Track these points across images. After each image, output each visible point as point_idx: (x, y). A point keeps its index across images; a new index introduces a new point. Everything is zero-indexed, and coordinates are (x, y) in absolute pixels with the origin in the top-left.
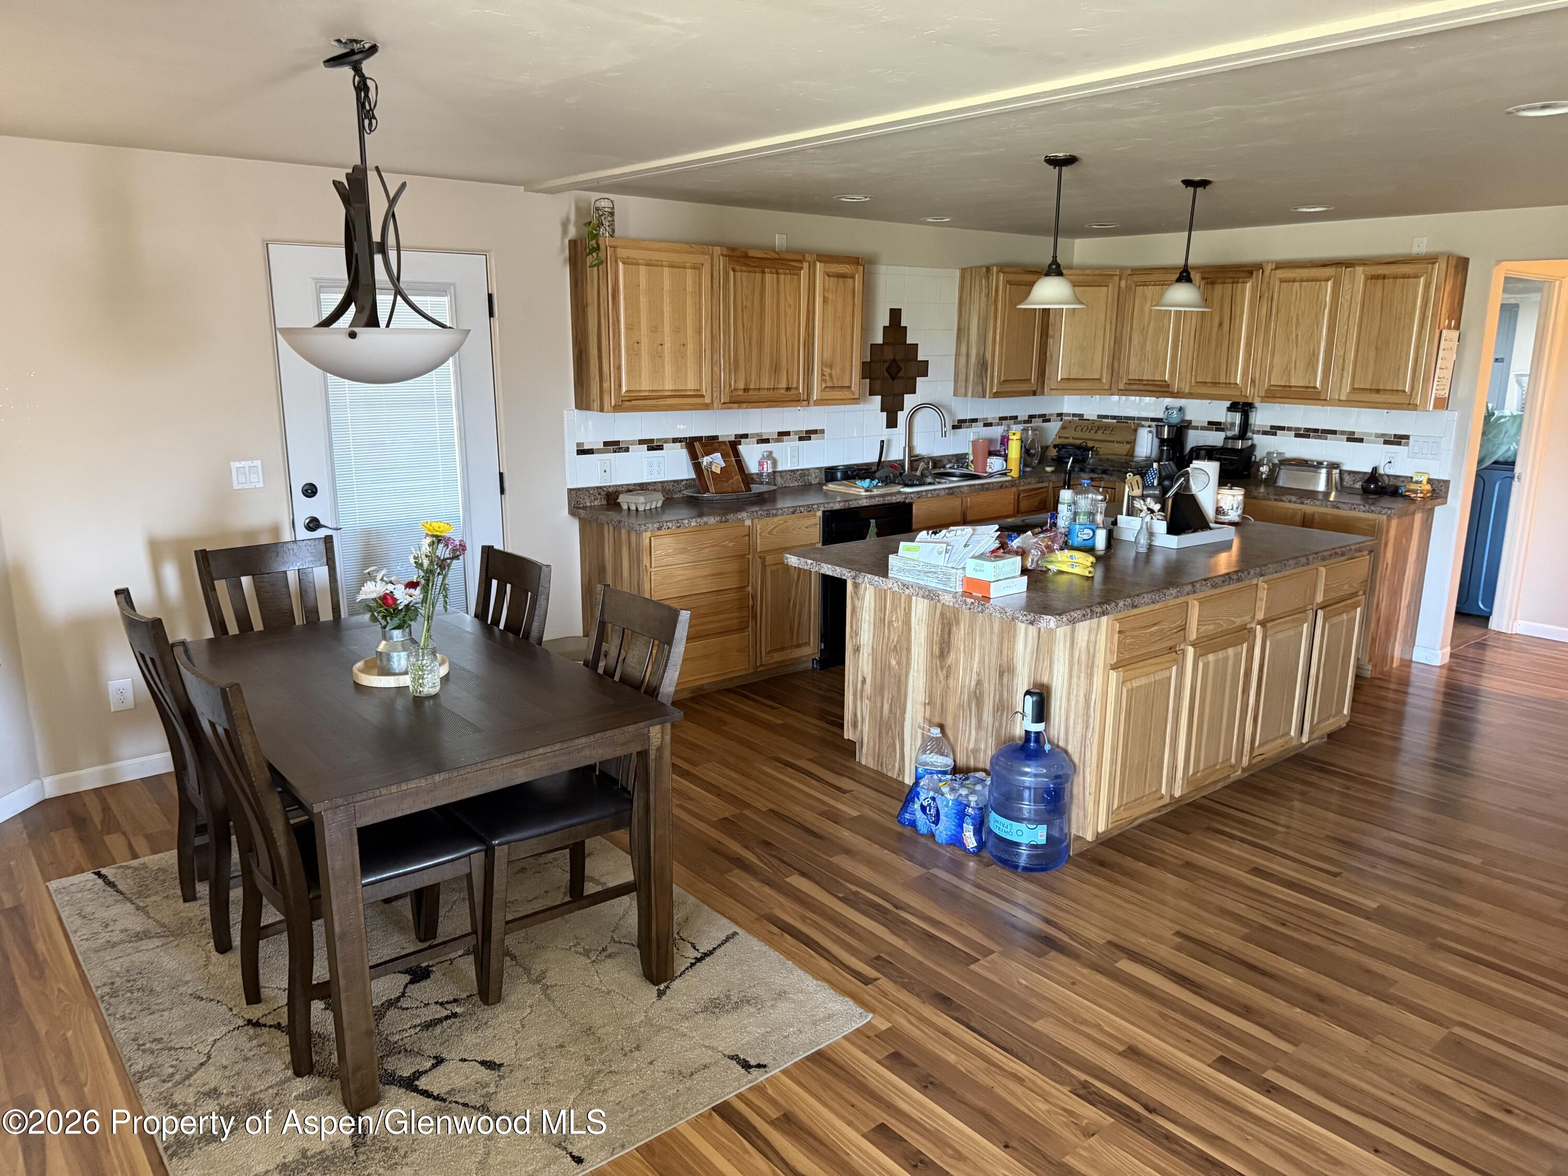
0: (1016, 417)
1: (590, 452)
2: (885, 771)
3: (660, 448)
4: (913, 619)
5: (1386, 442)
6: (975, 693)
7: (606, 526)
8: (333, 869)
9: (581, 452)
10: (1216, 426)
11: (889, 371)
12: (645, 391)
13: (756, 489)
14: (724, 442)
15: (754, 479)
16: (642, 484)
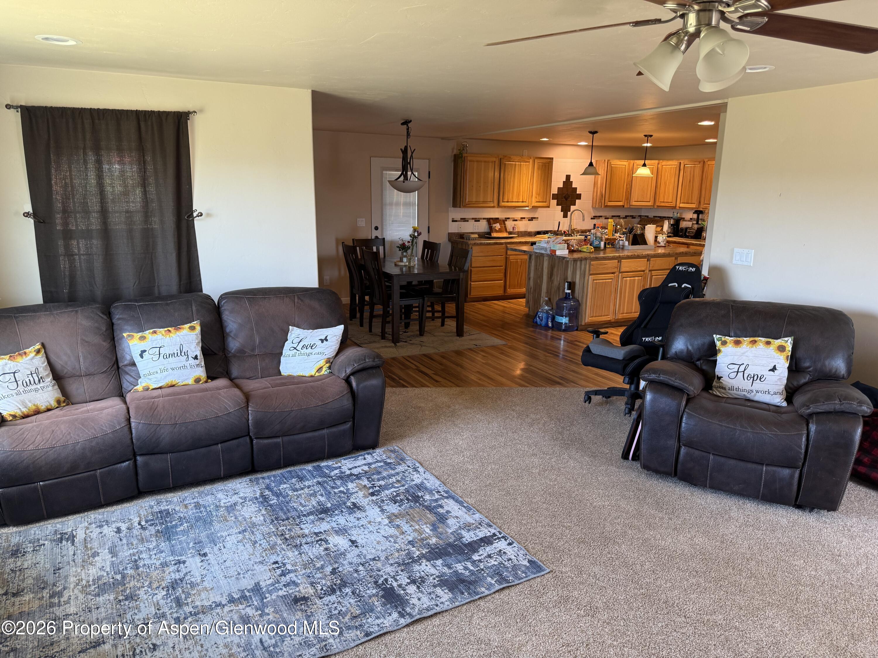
1: (456, 221)
3: (479, 221)
6: (558, 287)
7: (458, 244)
9: (453, 221)
10: (688, 219)
11: (565, 197)
12: (474, 201)
13: (510, 236)
14: (501, 220)
15: (511, 233)
16: (472, 232)
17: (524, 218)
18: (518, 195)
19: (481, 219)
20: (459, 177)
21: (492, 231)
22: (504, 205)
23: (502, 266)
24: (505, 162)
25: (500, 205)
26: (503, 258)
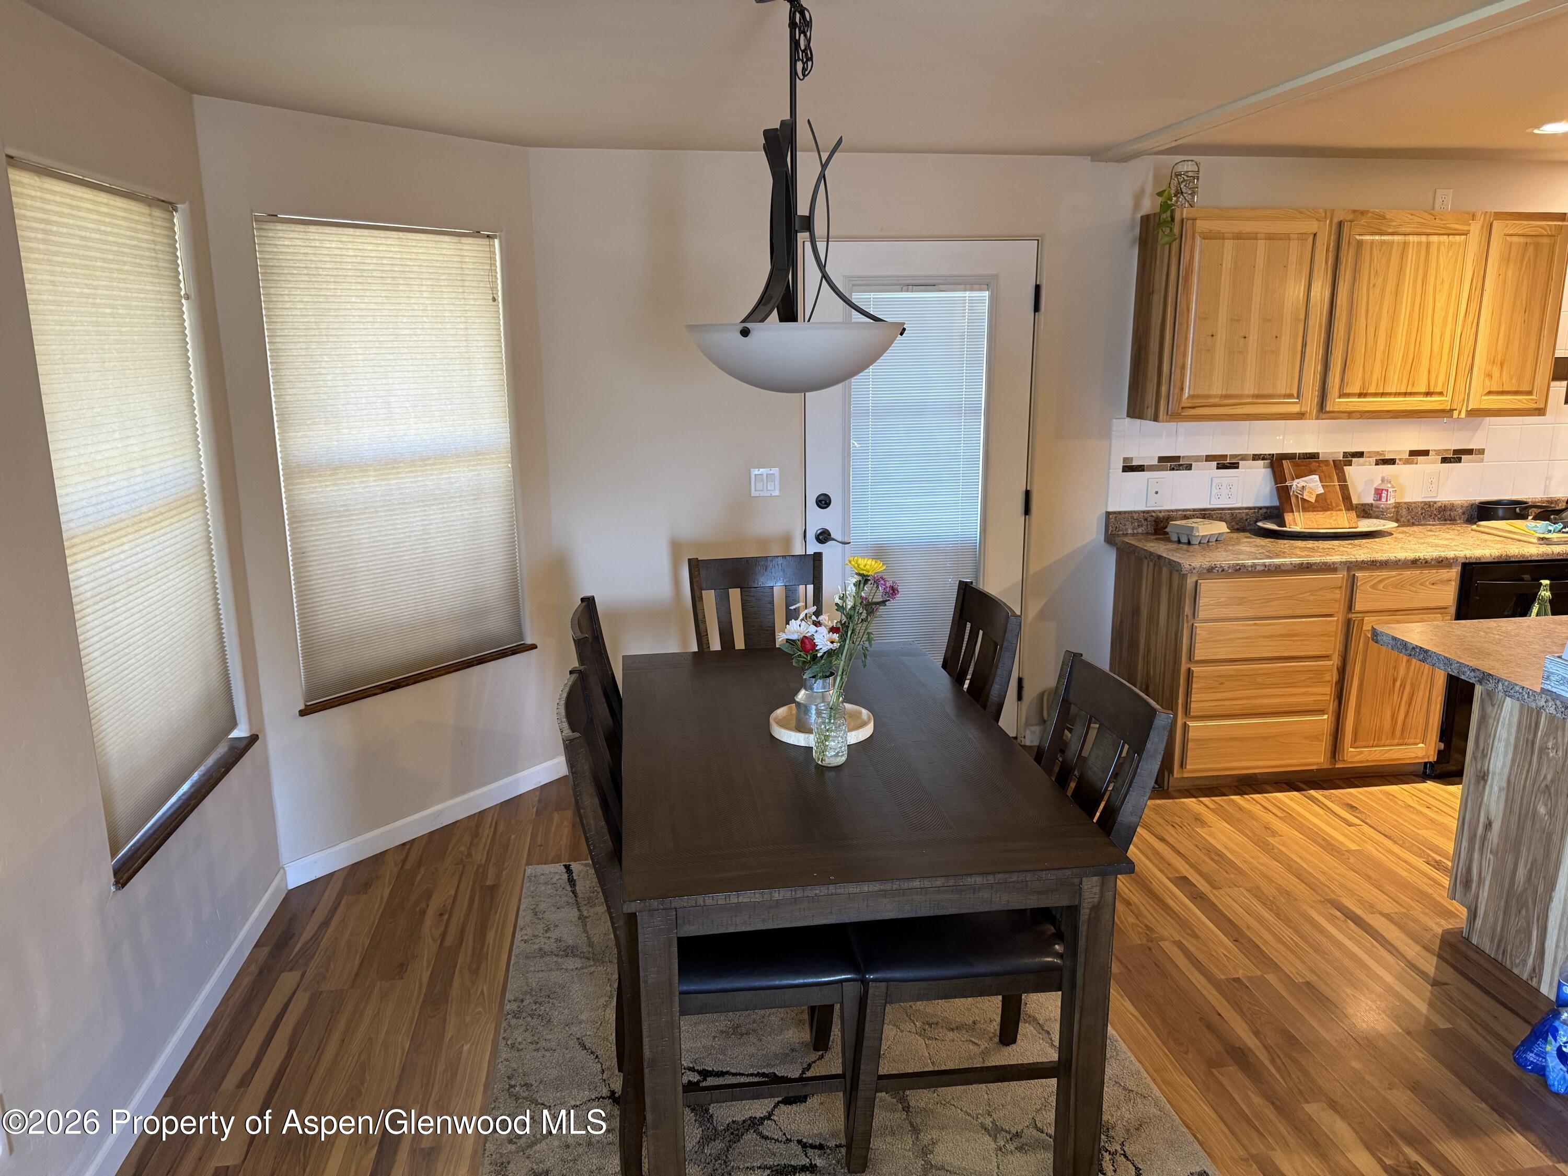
1: (1140, 468)
2: (1508, 965)
3: (1234, 466)
7: (1145, 562)
8: (646, 982)
9: (1128, 468)
12: (1215, 396)
13: (1365, 525)
14: (1326, 462)
15: (1365, 512)
16: (1205, 510)
17: (1426, 453)
18: (1412, 367)
19: (1244, 458)
20: (1157, 299)
21: (1287, 507)
22: (1343, 408)
23: (1327, 657)
24: (1358, 237)
25: (1329, 408)
26: (1335, 624)
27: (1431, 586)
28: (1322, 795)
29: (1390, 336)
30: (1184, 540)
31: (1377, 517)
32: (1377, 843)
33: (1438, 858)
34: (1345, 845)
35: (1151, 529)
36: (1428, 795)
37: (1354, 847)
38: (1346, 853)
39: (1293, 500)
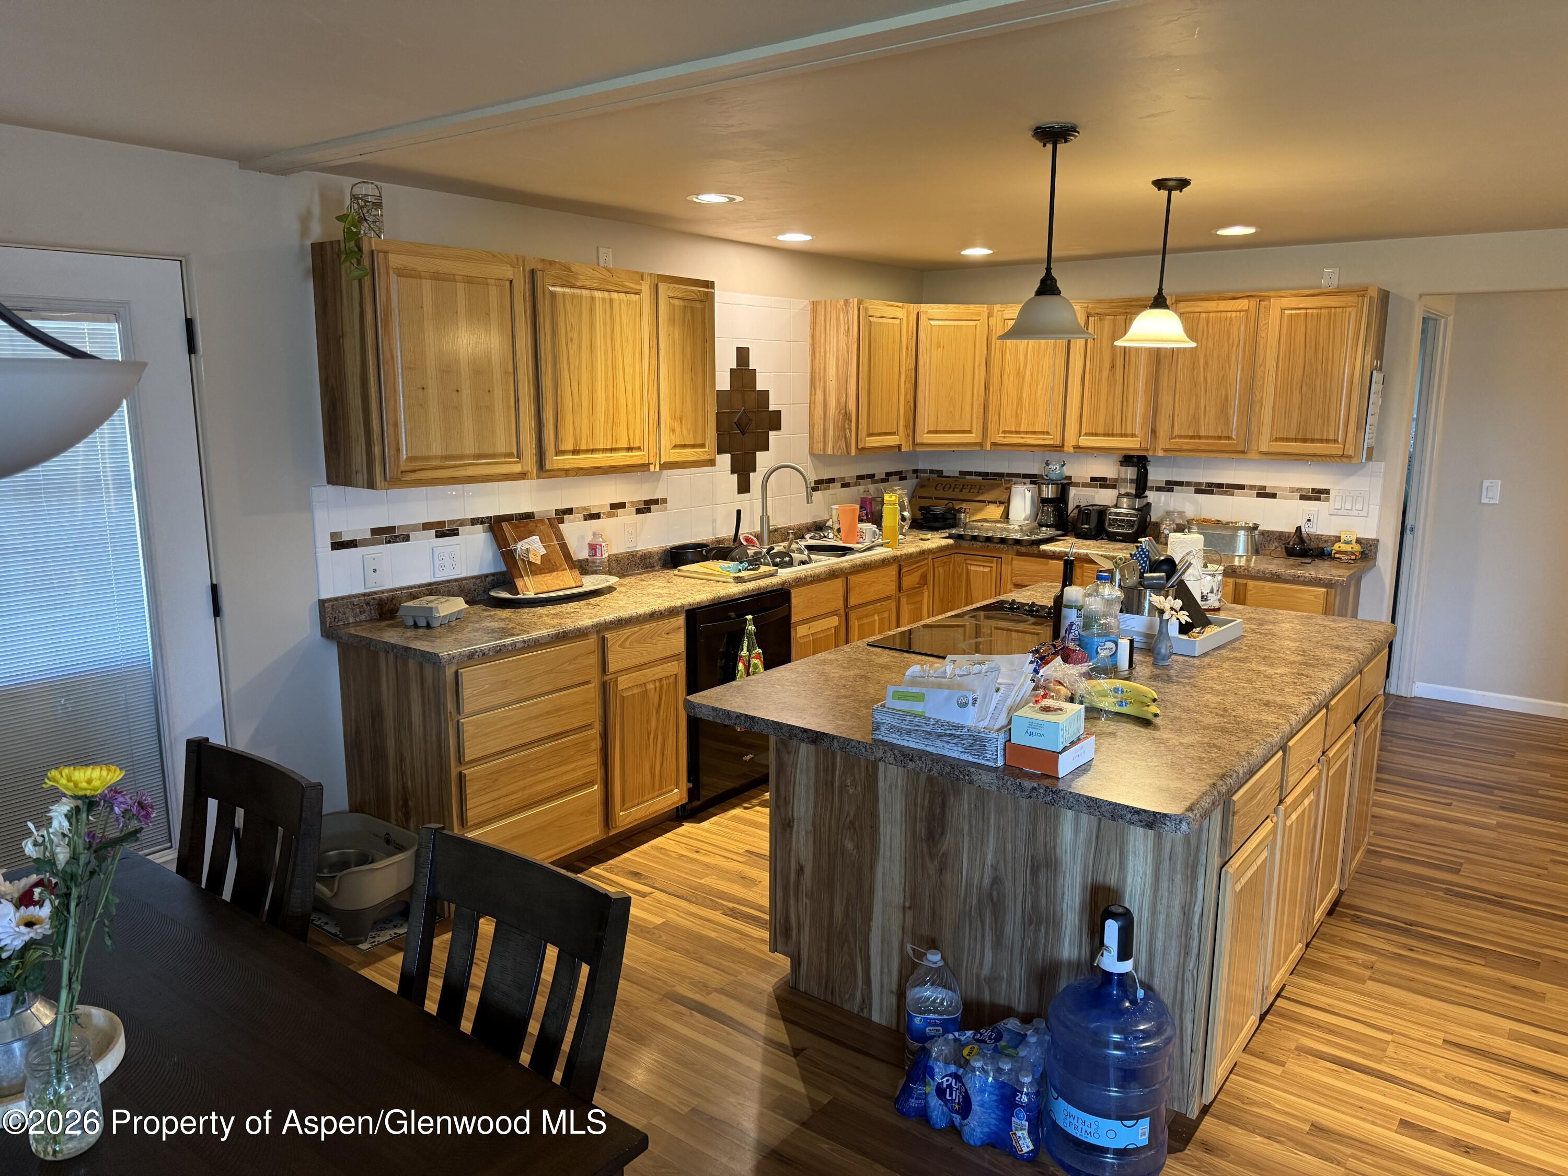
0: (873, 476)
1: (352, 544)
2: (838, 1003)
3: (454, 533)
4: (881, 784)
5: (1303, 498)
6: (991, 895)
9: (339, 545)
10: (1100, 482)
11: (738, 424)
12: (436, 457)
13: (590, 583)
14: (542, 520)
15: (584, 568)
16: (430, 584)
17: (622, 505)
18: (613, 424)
19: (462, 523)
21: (514, 571)
22: (561, 466)
23: (589, 726)
24: (551, 288)
25: (548, 467)
26: (593, 690)
27: (666, 636)
28: (604, 869)
29: (592, 392)
30: (422, 623)
31: (596, 573)
32: (675, 908)
33: (731, 905)
34: (650, 922)
35: (375, 614)
36: (691, 838)
37: (659, 921)
38: (656, 931)
39: (520, 564)
